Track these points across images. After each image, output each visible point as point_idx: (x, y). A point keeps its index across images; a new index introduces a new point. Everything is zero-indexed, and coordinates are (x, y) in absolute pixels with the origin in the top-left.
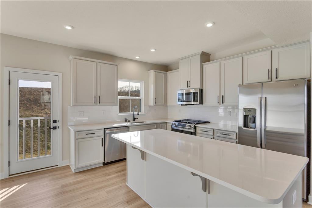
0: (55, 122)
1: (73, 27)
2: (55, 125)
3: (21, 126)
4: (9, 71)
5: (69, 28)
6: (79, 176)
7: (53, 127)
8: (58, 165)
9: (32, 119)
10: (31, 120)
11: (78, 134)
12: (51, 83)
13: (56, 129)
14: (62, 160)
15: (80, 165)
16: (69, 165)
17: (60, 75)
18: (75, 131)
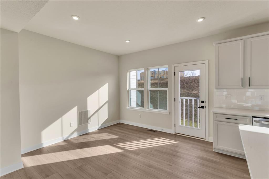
0: (203, 102)
1: (204, 18)
2: (203, 105)
3: (182, 103)
4: (175, 67)
5: (200, 20)
6: (216, 156)
7: (202, 106)
8: (205, 139)
9: (189, 98)
10: (188, 100)
11: (217, 116)
12: (199, 71)
13: (203, 108)
14: (209, 136)
15: (218, 146)
16: (213, 143)
17: (207, 62)
18: (214, 113)
